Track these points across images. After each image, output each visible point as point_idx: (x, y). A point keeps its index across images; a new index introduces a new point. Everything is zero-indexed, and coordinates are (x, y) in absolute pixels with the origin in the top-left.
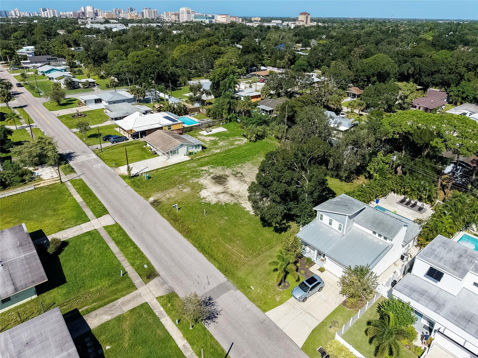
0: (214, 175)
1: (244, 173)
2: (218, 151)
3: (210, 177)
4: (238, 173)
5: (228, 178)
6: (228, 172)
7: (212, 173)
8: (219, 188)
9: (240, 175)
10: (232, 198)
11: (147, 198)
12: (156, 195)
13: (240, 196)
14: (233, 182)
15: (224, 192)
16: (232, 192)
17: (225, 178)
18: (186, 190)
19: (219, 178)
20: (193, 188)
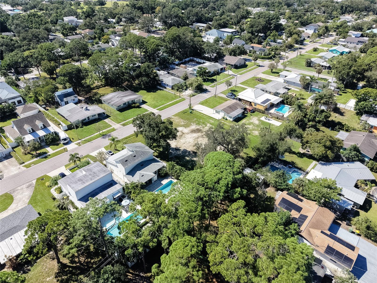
8: (187, 131)
12: (176, 118)
13: (180, 138)
14: (195, 135)
15: (183, 133)
16: (183, 136)
17: (199, 132)
18: (183, 123)
19: (198, 131)
20: (185, 125)
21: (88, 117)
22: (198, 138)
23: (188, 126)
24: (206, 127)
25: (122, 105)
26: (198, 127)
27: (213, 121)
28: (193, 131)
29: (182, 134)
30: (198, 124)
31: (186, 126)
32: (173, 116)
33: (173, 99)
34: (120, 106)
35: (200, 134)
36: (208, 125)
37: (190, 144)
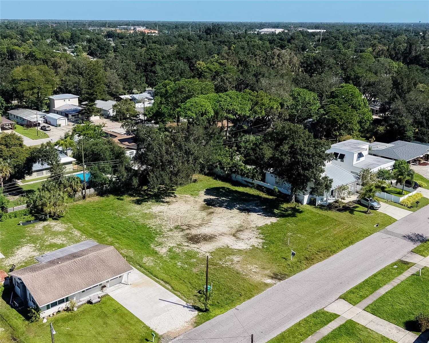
0: (185, 243)
3: (193, 245)
4: (179, 228)
5: (195, 233)
7: (179, 244)
12: (257, 278)
13: (242, 226)
14: (205, 230)
15: (234, 235)
16: (234, 231)
17: (196, 236)
18: (236, 259)
19: (195, 239)
20: (229, 254)
22: (200, 225)
23: (219, 250)
24: (172, 245)
26: (194, 247)
27: (145, 260)
28: (208, 238)
29: (238, 235)
30: (190, 255)
31: (226, 251)
32: (267, 285)
36: (163, 251)
37: (220, 216)
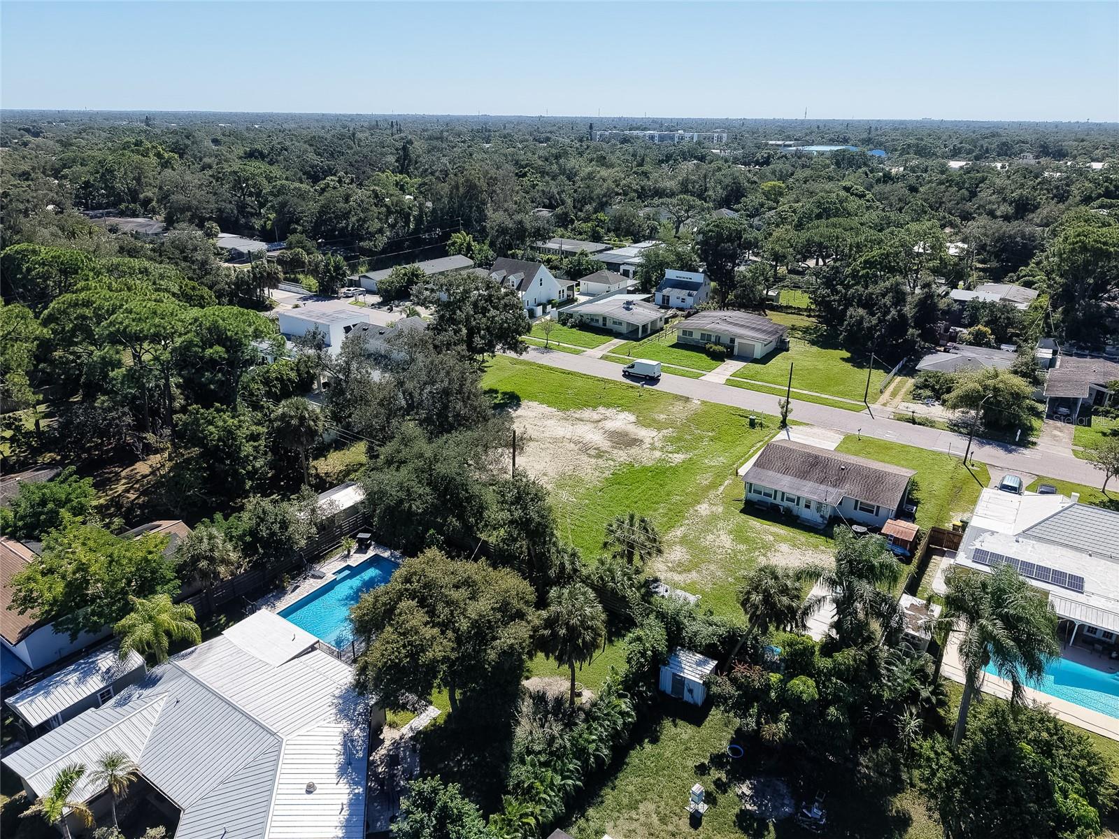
0: (644, 447)
1: (585, 458)
2: (704, 509)
3: (648, 441)
4: (599, 456)
5: (610, 444)
6: (622, 456)
7: (653, 448)
8: (610, 425)
9: (593, 452)
10: (576, 416)
11: (703, 402)
14: (593, 439)
15: (596, 421)
17: (615, 443)
18: (664, 417)
19: (626, 442)
20: (654, 421)
21: (605, 319)
23: (646, 426)
25: (696, 336)
28: (616, 435)
31: (647, 422)
33: (843, 394)
34: (691, 334)
35: (605, 445)
